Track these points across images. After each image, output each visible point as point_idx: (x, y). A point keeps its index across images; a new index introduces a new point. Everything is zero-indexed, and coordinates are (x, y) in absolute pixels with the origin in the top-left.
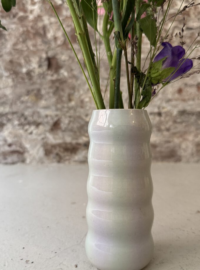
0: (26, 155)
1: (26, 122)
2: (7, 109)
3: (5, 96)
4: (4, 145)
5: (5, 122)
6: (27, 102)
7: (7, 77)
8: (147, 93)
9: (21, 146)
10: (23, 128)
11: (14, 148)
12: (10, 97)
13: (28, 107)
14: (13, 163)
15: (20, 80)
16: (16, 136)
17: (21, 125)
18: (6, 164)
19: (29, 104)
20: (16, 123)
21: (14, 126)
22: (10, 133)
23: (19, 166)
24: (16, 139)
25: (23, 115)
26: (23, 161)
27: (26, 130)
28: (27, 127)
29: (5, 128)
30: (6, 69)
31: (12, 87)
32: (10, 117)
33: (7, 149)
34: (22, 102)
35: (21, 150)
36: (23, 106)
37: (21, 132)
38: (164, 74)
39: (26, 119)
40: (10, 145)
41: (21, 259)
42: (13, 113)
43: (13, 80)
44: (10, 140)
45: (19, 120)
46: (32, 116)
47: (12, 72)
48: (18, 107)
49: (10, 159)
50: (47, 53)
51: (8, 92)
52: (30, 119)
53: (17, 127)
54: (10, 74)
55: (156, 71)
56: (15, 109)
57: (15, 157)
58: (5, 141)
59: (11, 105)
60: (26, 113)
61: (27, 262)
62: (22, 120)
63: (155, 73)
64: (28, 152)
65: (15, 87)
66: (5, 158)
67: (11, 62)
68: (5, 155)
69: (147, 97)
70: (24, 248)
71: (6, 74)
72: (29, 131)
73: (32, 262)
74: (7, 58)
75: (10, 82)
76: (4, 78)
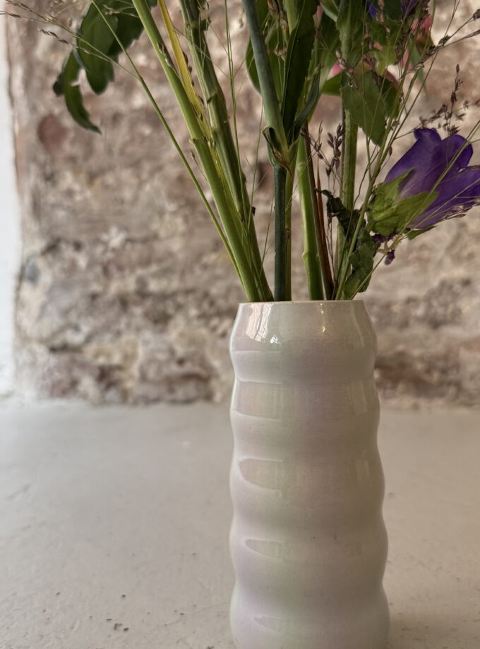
0: (214, 384)
1: (212, 311)
2: (175, 284)
3: (170, 254)
4: (168, 361)
5: (171, 310)
6: (214, 266)
7: (174, 213)
8: (359, 260)
9: (203, 363)
10: (206, 325)
11: (188, 368)
12: (181, 256)
13: (217, 278)
14: (188, 401)
15: (201, 219)
16: (192, 342)
17: (204, 317)
18: (174, 402)
19: (219, 271)
20: (193, 312)
21: (188, 320)
22: (182, 335)
23: (200, 407)
24: (192, 349)
25: (206, 295)
26: (209, 397)
27: (214, 329)
28: (215, 322)
29: (172, 324)
30: (172, 197)
31: (184, 235)
32: (180, 299)
33: (174, 369)
34: (205, 267)
35: (203, 373)
36: (206, 276)
37: (204, 332)
38: (408, 212)
39: (212, 303)
40: (181, 362)
41: (108, 620)
42: (188, 292)
43: (186, 219)
44: (180, 351)
45: (199, 306)
46: (226, 296)
47: (183, 203)
48: (198, 278)
49: (180, 393)
50: (256, 152)
51: (176, 245)
52: (221, 303)
53: (195, 323)
54: (180, 207)
55: (386, 206)
56: (190, 282)
57: (190, 389)
58: (172, 352)
59: (183, 274)
60: (215, 290)
61: (116, 626)
62: (206, 306)
63: (380, 212)
64: (217, 376)
65: (189, 234)
66: (171, 391)
67: (181, 179)
68: (171, 383)
69: (362, 269)
70: (124, 596)
71: (171, 207)
72: (220, 331)
73: (126, 630)
74: (173, 171)
75: (179, 223)
76: (167, 217)
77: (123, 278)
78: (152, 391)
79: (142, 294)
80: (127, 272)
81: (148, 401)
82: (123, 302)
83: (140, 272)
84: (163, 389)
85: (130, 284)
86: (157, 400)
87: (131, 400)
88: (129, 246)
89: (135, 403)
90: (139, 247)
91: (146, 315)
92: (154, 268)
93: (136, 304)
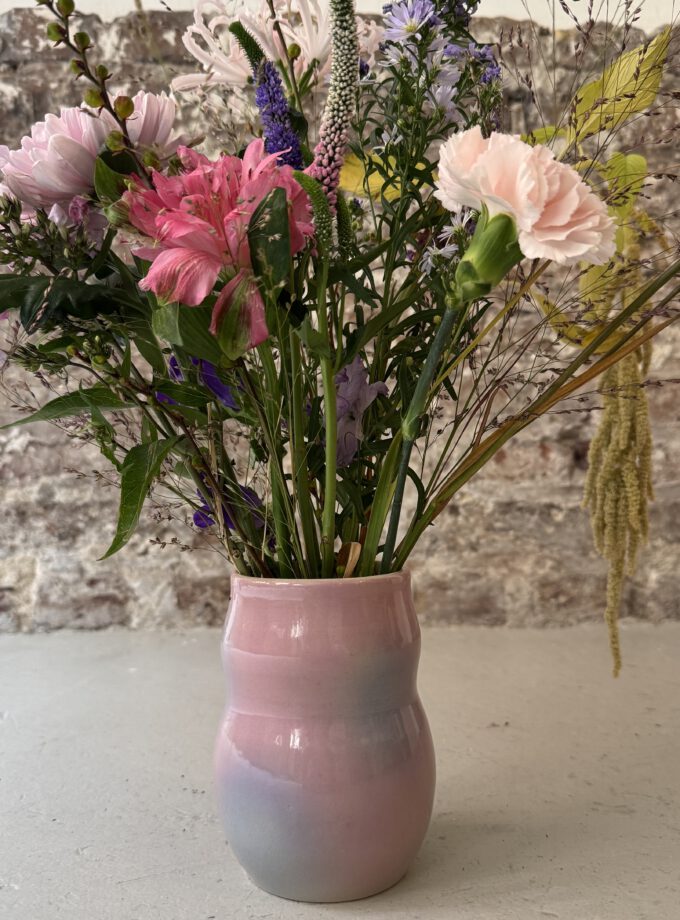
77: (22, 486)
78: (55, 617)
79: (46, 505)
80: (28, 479)
81: (49, 628)
82: (22, 514)
83: (44, 480)
84: (69, 613)
85: (33, 493)
86: (60, 627)
87: (25, 628)
88: (32, 449)
89: (31, 632)
90: (45, 451)
91: (49, 529)
92: (64, 476)
93: (37, 515)
